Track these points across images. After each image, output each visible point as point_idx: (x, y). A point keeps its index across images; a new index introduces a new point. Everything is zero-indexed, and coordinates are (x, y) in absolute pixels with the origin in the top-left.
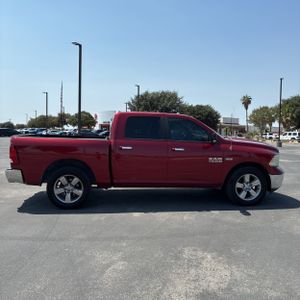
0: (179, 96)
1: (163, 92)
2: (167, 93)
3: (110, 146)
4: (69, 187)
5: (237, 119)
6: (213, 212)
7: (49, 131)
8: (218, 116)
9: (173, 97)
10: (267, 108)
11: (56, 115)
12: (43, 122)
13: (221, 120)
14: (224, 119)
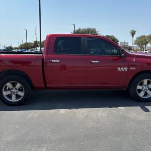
0: (97, 31)
1: (88, 29)
2: (91, 29)
3: (43, 59)
4: (14, 90)
5: (128, 43)
6: (120, 108)
7: (29, 51)
8: (118, 41)
9: (94, 31)
10: (144, 36)
11: (33, 42)
12: (26, 46)
13: (119, 43)
14: (121, 43)
